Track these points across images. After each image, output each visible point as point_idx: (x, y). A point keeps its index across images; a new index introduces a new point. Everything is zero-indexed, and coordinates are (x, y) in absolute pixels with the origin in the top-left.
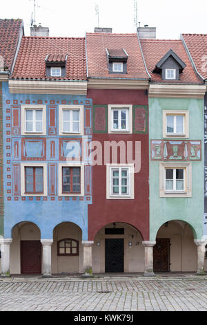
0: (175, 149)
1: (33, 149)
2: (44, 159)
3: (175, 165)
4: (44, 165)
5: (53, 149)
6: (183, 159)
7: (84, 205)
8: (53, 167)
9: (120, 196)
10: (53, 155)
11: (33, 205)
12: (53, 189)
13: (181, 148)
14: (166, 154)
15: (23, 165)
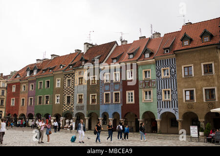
0: (147, 84)
1: (107, 88)
2: (109, 91)
3: (148, 90)
4: (110, 93)
5: (112, 87)
6: (150, 87)
7: (120, 106)
8: (112, 93)
9: (130, 102)
10: (112, 89)
11: (107, 106)
12: (112, 101)
13: (149, 83)
14: (144, 86)
15: (105, 93)
